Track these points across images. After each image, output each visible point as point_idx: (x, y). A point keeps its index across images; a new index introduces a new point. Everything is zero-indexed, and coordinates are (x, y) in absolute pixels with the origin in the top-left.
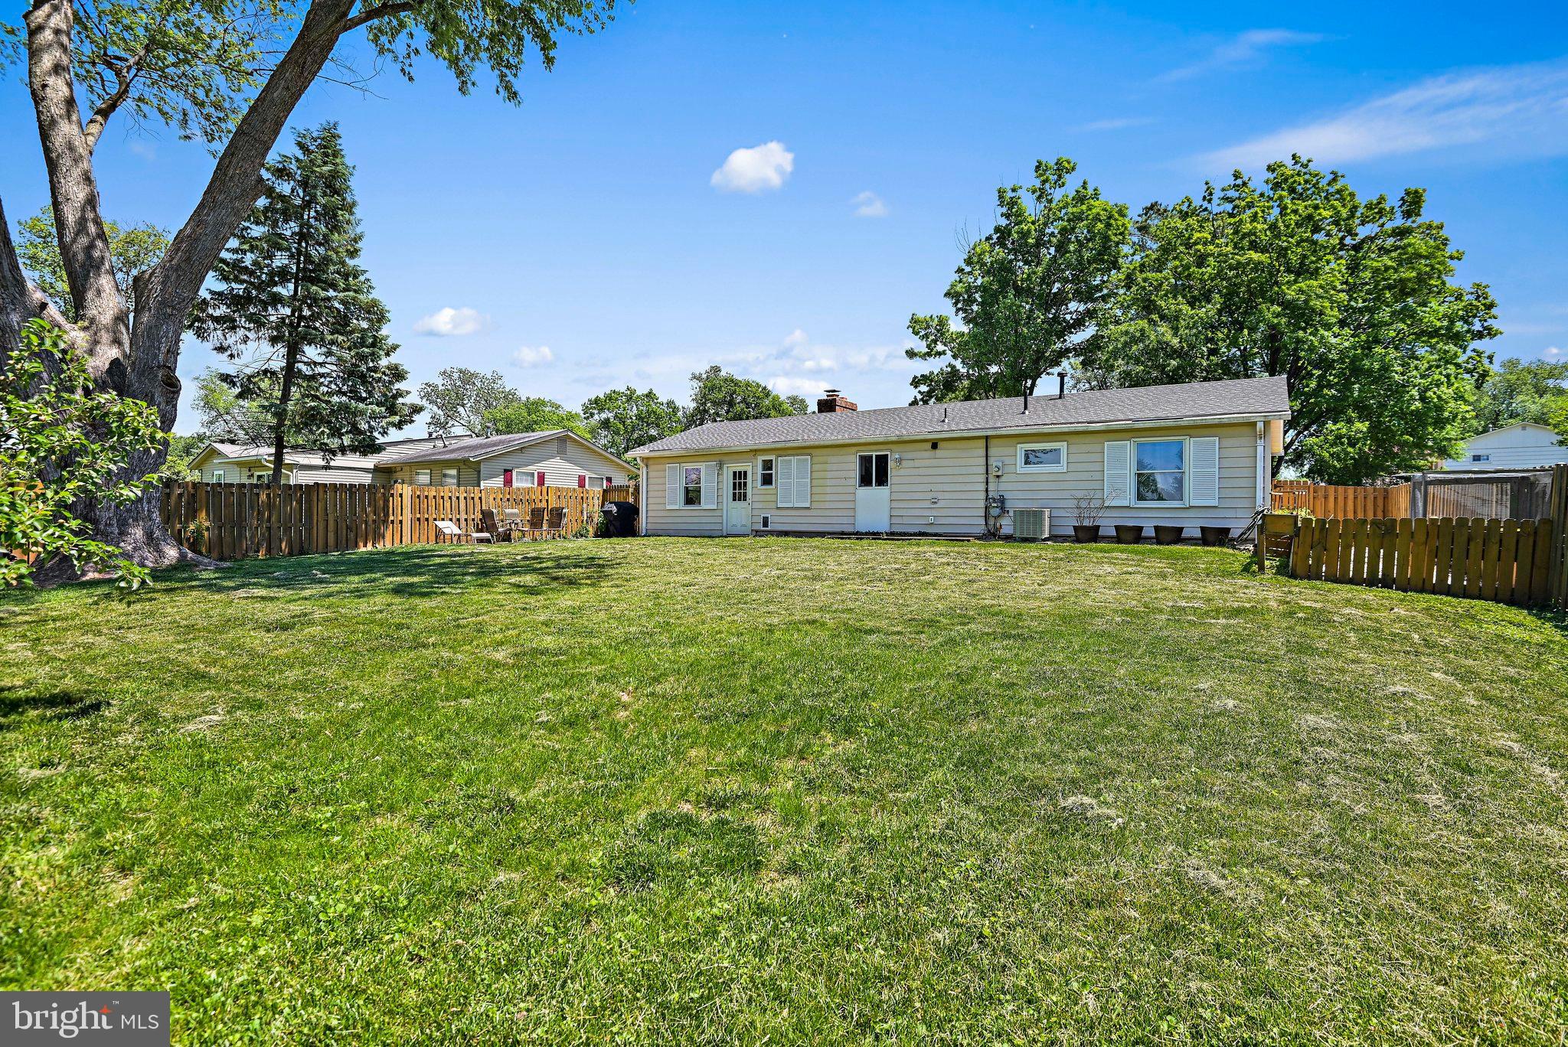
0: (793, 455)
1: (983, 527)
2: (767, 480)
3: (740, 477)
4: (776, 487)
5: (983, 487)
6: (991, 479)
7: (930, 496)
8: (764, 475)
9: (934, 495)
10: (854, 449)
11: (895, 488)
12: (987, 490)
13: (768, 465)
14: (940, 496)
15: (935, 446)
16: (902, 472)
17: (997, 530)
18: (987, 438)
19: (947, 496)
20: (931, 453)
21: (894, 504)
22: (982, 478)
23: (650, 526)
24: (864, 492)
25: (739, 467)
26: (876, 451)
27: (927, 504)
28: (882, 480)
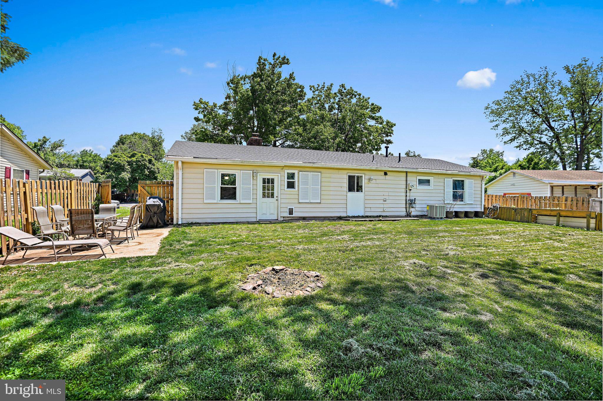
0: (311, 172)
1: (405, 212)
2: (291, 185)
3: (268, 183)
4: (298, 190)
5: (404, 194)
6: (408, 191)
7: (383, 198)
8: (288, 182)
9: (385, 197)
10: (346, 171)
11: (367, 193)
12: (406, 196)
13: (291, 176)
14: (387, 198)
15: (386, 174)
16: (370, 185)
17: (410, 213)
18: (407, 172)
19: (390, 198)
20: (384, 177)
21: (367, 202)
22: (404, 190)
23: (185, 216)
24: (351, 194)
25: (269, 176)
26: (358, 173)
27: (382, 202)
28: (359, 189)
